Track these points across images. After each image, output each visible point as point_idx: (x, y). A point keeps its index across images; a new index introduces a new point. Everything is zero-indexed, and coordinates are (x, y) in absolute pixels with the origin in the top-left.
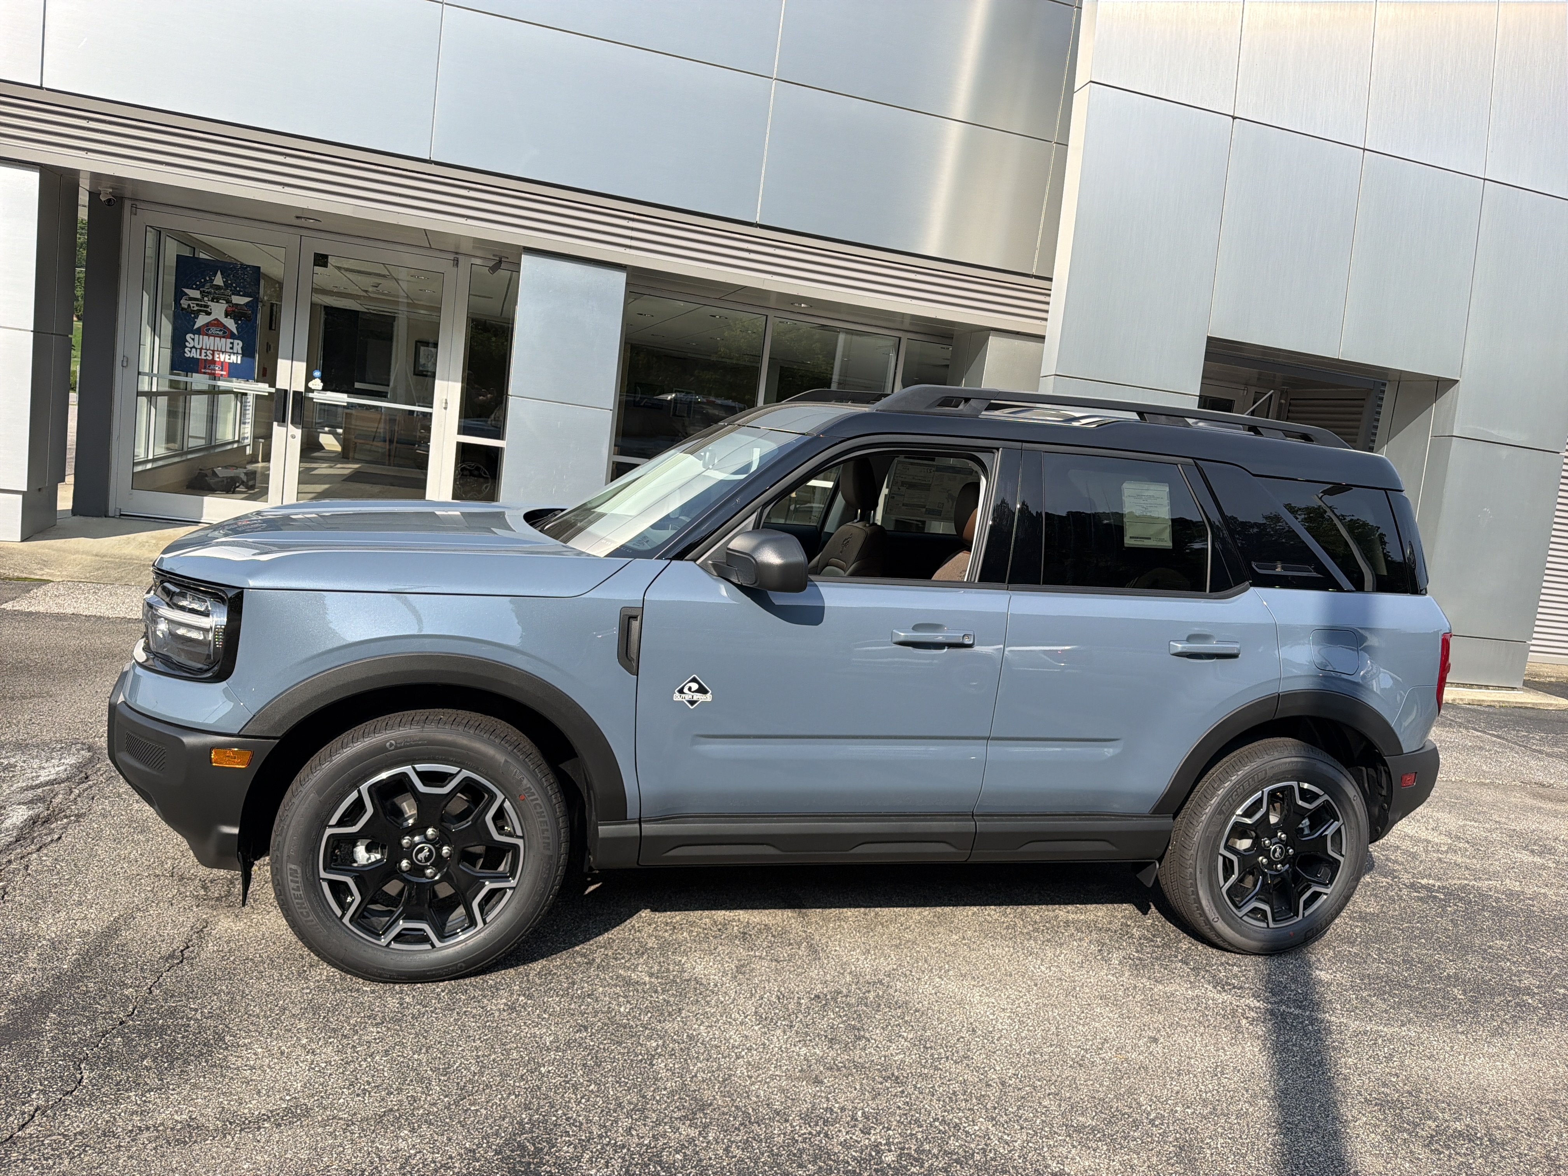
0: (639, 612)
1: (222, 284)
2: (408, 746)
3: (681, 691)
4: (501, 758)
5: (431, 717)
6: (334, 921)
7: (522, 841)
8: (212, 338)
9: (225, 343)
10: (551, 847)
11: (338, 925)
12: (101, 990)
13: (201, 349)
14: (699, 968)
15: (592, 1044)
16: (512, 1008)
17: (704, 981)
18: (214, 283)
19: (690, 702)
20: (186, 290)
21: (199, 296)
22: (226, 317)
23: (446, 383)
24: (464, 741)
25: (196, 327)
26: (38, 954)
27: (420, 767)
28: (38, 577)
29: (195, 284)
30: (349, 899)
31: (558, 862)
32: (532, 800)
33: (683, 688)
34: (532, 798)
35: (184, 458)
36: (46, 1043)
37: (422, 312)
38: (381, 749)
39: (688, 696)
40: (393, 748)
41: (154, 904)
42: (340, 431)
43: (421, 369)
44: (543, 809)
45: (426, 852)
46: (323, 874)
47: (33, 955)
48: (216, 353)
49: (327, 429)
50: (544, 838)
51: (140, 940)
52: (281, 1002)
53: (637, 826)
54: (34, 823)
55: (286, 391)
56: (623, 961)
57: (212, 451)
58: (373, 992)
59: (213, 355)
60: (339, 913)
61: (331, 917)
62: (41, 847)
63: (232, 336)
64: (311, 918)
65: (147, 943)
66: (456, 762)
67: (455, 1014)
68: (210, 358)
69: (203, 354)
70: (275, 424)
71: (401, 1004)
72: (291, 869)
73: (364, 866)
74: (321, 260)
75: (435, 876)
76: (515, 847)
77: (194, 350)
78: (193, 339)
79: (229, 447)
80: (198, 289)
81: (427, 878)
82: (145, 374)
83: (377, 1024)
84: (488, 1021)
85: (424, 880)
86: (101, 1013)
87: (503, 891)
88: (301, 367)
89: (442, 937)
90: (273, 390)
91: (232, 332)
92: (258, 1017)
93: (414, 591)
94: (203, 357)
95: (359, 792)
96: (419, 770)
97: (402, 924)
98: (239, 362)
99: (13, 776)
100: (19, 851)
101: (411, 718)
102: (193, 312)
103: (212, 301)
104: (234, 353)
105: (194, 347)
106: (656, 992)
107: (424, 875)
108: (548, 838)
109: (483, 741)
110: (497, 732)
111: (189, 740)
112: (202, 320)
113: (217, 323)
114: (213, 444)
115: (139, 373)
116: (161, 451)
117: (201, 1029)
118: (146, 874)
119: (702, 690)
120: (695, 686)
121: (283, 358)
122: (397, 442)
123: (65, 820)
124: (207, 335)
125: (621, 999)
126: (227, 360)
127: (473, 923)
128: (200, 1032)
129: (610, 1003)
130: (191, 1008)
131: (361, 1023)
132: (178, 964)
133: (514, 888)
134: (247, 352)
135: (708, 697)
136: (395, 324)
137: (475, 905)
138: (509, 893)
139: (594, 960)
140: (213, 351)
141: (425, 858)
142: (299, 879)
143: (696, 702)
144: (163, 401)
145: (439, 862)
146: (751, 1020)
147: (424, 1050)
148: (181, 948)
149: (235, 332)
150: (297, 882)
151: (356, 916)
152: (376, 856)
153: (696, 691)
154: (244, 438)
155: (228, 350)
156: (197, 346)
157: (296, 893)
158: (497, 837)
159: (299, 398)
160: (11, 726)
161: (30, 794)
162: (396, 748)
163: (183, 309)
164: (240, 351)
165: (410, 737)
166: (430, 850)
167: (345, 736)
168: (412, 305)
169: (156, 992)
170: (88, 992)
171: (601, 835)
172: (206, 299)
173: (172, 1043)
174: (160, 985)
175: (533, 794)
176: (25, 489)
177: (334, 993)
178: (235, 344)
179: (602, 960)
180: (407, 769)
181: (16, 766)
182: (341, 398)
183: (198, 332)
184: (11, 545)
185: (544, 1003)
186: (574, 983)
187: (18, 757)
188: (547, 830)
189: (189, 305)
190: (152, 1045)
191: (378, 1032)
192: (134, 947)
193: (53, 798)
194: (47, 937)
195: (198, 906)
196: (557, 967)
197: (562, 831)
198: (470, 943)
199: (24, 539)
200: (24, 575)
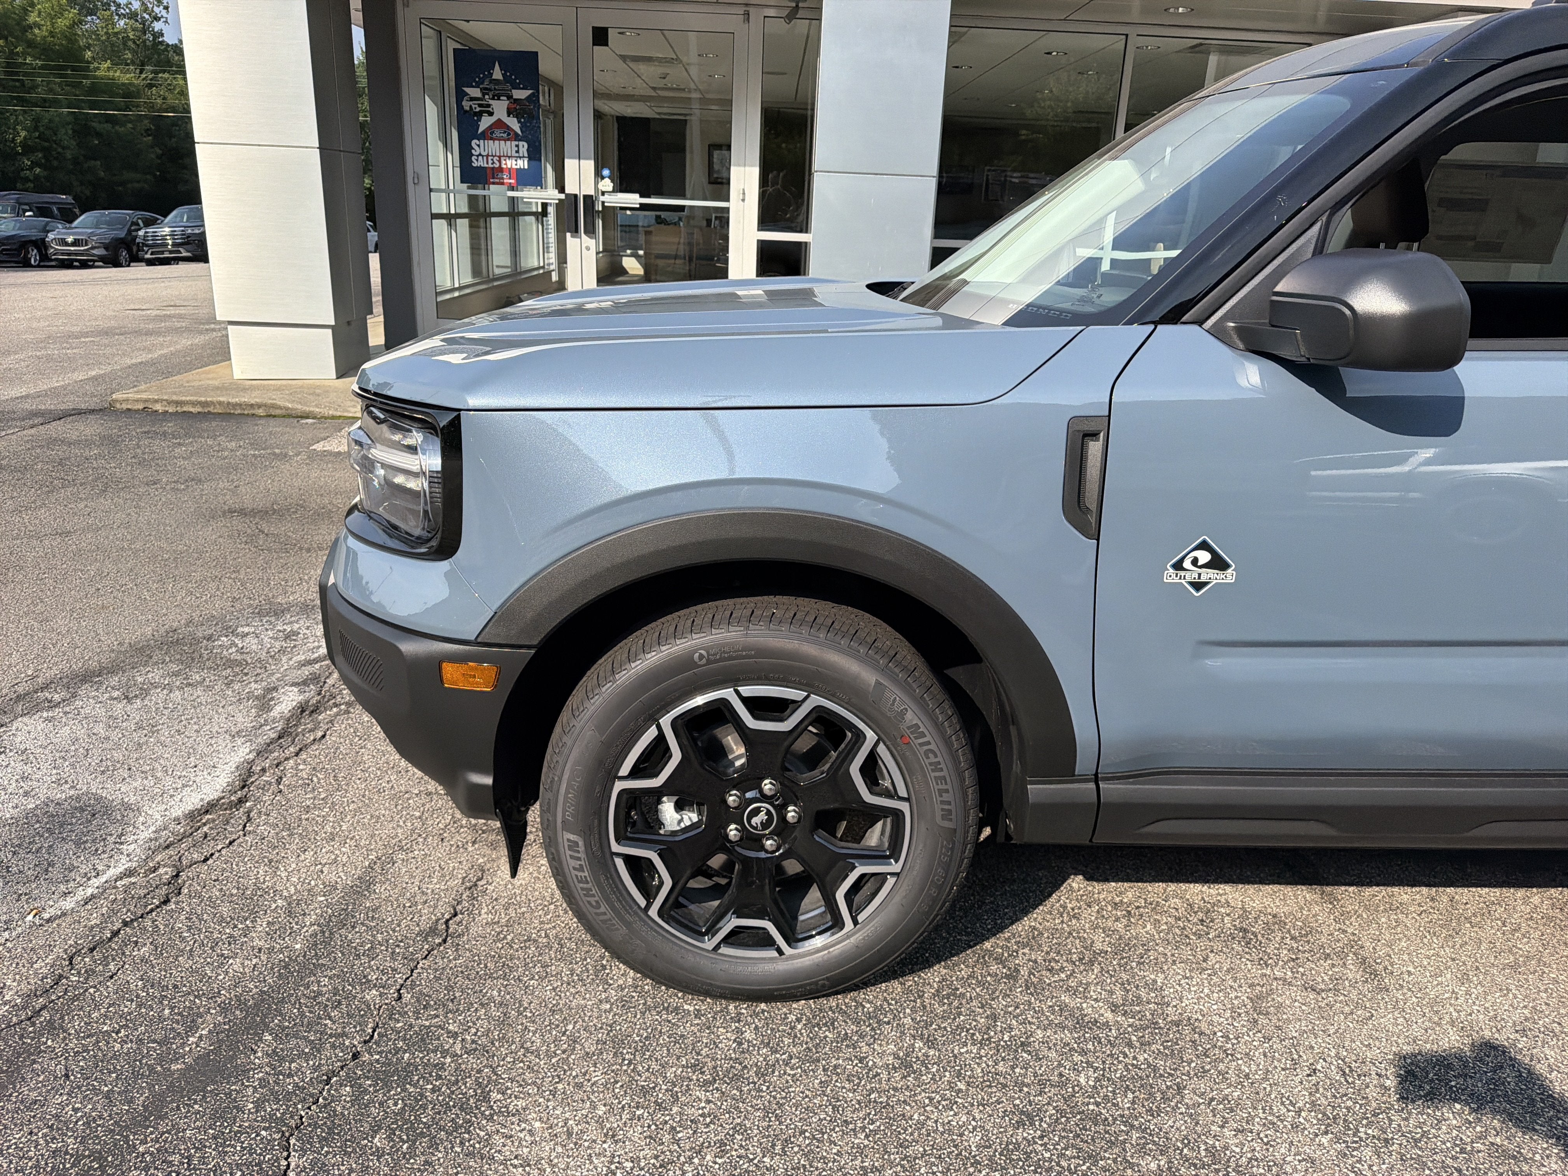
0: (1102, 425)
1: (501, 78)
2: (726, 659)
3: (1178, 566)
4: (869, 677)
5: (758, 613)
6: (636, 913)
7: (907, 804)
8: (497, 142)
9: (508, 147)
10: (953, 817)
11: (641, 919)
12: (335, 992)
13: (488, 156)
14: (1189, 999)
15: (1047, 1155)
16: (905, 1064)
17: (1204, 1026)
18: (494, 77)
19: (1193, 584)
20: (467, 90)
21: (479, 95)
22: (509, 116)
23: (742, 168)
24: (810, 649)
25: (480, 131)
26: (269, 923)
27: (747, 691)
28: (351, 415)
29: (475, 81)
30: (656, 882)
31: (965, 837)
32: (921, 745)
33: (1182, 560)
34: (921, 741)
35: (491, 285)
36: (250, 1091)
37: (713, 107)
38: (684, 663)
39: (1192, 573)
40: (704, 661)
41: (421, 840)
42: (641, 252)
43: (715, 176)
44: (940, 759)
45: (762, 817)
46: (615, 847)
47: (262, 925)
48: (502, 159)
49: (629, 252)
50: (942, 802)
51: (397, 900)
52: (570, 1027)
53: (1092, 785)
54: (303, 711)
55: (576, 196)
56: (1063, 976)
57: (519, 278)
58: (698, 1014)
59: (500, 161)
60: (643, 903)
61: (631, 908)
62: (301, 750)
63: (517, 137)
64: (602, 909)
65: (404, 907)
66: (801, 684)
67: (820, 1071)
68: (497, 165)
69: (490, 162)
70: (568, 235)
71: (740, 1044)
72: (568, 840)
73: (674, 833)
74: (600, 36)
75: (778, 849)
76: (897, 815)
77: (480, 158)
78: (479, 146)
79: (535, 273)
80: (478, 87)
81: (767, 851)
82: (439, 191)
83: (706, 1083)
84: (872, 1091)
85: (763, 855)
86: (331, 1036)
87: (882, 878)
88: (589, 165)
89: (792, 939)
90: (563, 196)
91: (516, 134)
92: (538, 1056)
93: (720, 405)
94: (490, 165)
95: (659, 727)
96: (745, 694)
97: (733, 922)
98: (526, 167)
99: (295, 646)
100: (276, 754)
101: (728, 613)
102: (476, 114)
103: (493, 99)
104: (520, 157)
105: (480, 155)
106: (1130, 1045)
107: (762, 848)
108: (949, 803)
109: (841, 651)
110: (861, 634)
111: (409, 647)
112: (485, 122)
113: (499, 124)
114: (519, 270)
115: (431, 190)
116: (468, 279)
117: (461, 1074)
118: (416, 792)
119: (1218, 563)
120: (1204, 557)
121: (570, 158)
122: (697, 259)
123: (335, 710)
124: (492, 139)
125: (1077, 1058)
126: (514, 167)
127: (837, 923)
128: (457, 1081)
129: (1060, 1065)
130: (449, 1032)
131: (683, 1079)
132: (440, 945)
133: (897, 875)
134: (534, 155)
135: (1230, 576)
136: (688, 126)
137: (840, 896)
138: (891, 881)
139: (1017, 971)
140: (500, 157)
141: (762, 823)
142: (582, 855)
143: (1205, 584)
144: (463, 224)
145: (783, 829)
146: (1310, 1120)
147: (778, 1149)
148: (447, 916)
149: (520, 132)
150: (579, 859)
151: (668, 905)
152: (691, 817)
153: (1206, 566)
154: (549, 264)
155: (514, 154)
156: (483, 153)
157: (579, 874)
158: (868, 798)
159: (589, 202)
160: (301, 583)
161: (306, 671)
162: (709, 662)
163: (466, 111)
164: (526, 155)
165: (727, 644)
166: (768, 813)
167: (633, 641)
168: (704, 101)
169: (407, 997)
170: (320, 994)
171: (1031, 798)
172: (487, 97)
173: (417, 1101)
174: (413, 985)
175: (923, 735)
176: (333, 323)
177: (643, 1013)
178: (521, 147)
179: (1030, 973)
180: (727, 693)
181: (299, 633)
182: (633, 199)
183: (484, 136)
184: (327, 383)
185: (955, 1056)
186: (994, 1017)
187: (301, 622)
188: (947, 791)
189: (471, 106)
190: (391, 1102)
191: (708, 1102)
192: (388, 914)
193: (328, 677)
194: (285, 893)
195: (474, 843)
196: (965, 981)
197: (970, 791)
198: (836, 950)
199: (339, 376)
200: (339, 414)
